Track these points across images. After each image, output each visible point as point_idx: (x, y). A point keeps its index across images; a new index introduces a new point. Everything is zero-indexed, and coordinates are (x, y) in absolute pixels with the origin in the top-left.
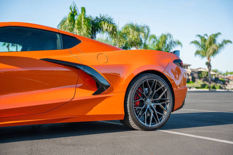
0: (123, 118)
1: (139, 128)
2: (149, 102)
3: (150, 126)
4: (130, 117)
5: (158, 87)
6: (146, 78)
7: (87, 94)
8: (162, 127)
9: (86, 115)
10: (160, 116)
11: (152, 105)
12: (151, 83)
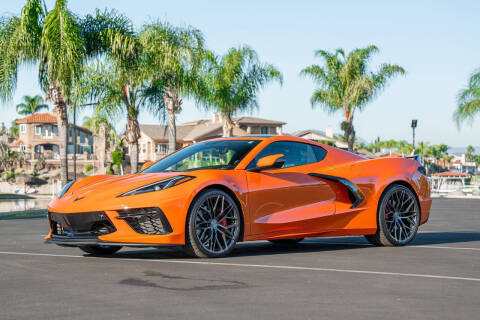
0: (374, 233)
1: (389, 243)
2: (397, 216)
3: (400, 241)
4: (381, 231)
5: (406, 199)
6: (394, 189)
7: (345, 208)
8: (409, 243)
9: (346, 228)
10: (408, 231)
11: (400, 218)
12: (399, 194)
